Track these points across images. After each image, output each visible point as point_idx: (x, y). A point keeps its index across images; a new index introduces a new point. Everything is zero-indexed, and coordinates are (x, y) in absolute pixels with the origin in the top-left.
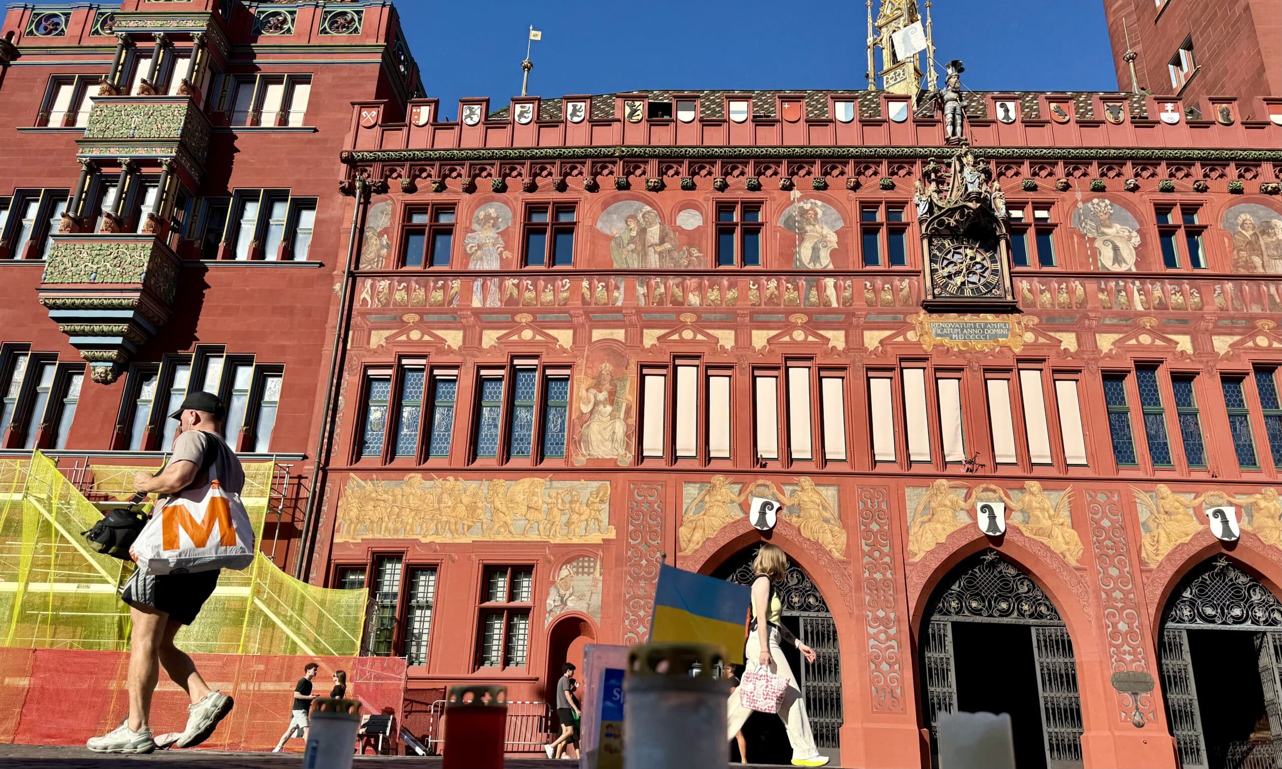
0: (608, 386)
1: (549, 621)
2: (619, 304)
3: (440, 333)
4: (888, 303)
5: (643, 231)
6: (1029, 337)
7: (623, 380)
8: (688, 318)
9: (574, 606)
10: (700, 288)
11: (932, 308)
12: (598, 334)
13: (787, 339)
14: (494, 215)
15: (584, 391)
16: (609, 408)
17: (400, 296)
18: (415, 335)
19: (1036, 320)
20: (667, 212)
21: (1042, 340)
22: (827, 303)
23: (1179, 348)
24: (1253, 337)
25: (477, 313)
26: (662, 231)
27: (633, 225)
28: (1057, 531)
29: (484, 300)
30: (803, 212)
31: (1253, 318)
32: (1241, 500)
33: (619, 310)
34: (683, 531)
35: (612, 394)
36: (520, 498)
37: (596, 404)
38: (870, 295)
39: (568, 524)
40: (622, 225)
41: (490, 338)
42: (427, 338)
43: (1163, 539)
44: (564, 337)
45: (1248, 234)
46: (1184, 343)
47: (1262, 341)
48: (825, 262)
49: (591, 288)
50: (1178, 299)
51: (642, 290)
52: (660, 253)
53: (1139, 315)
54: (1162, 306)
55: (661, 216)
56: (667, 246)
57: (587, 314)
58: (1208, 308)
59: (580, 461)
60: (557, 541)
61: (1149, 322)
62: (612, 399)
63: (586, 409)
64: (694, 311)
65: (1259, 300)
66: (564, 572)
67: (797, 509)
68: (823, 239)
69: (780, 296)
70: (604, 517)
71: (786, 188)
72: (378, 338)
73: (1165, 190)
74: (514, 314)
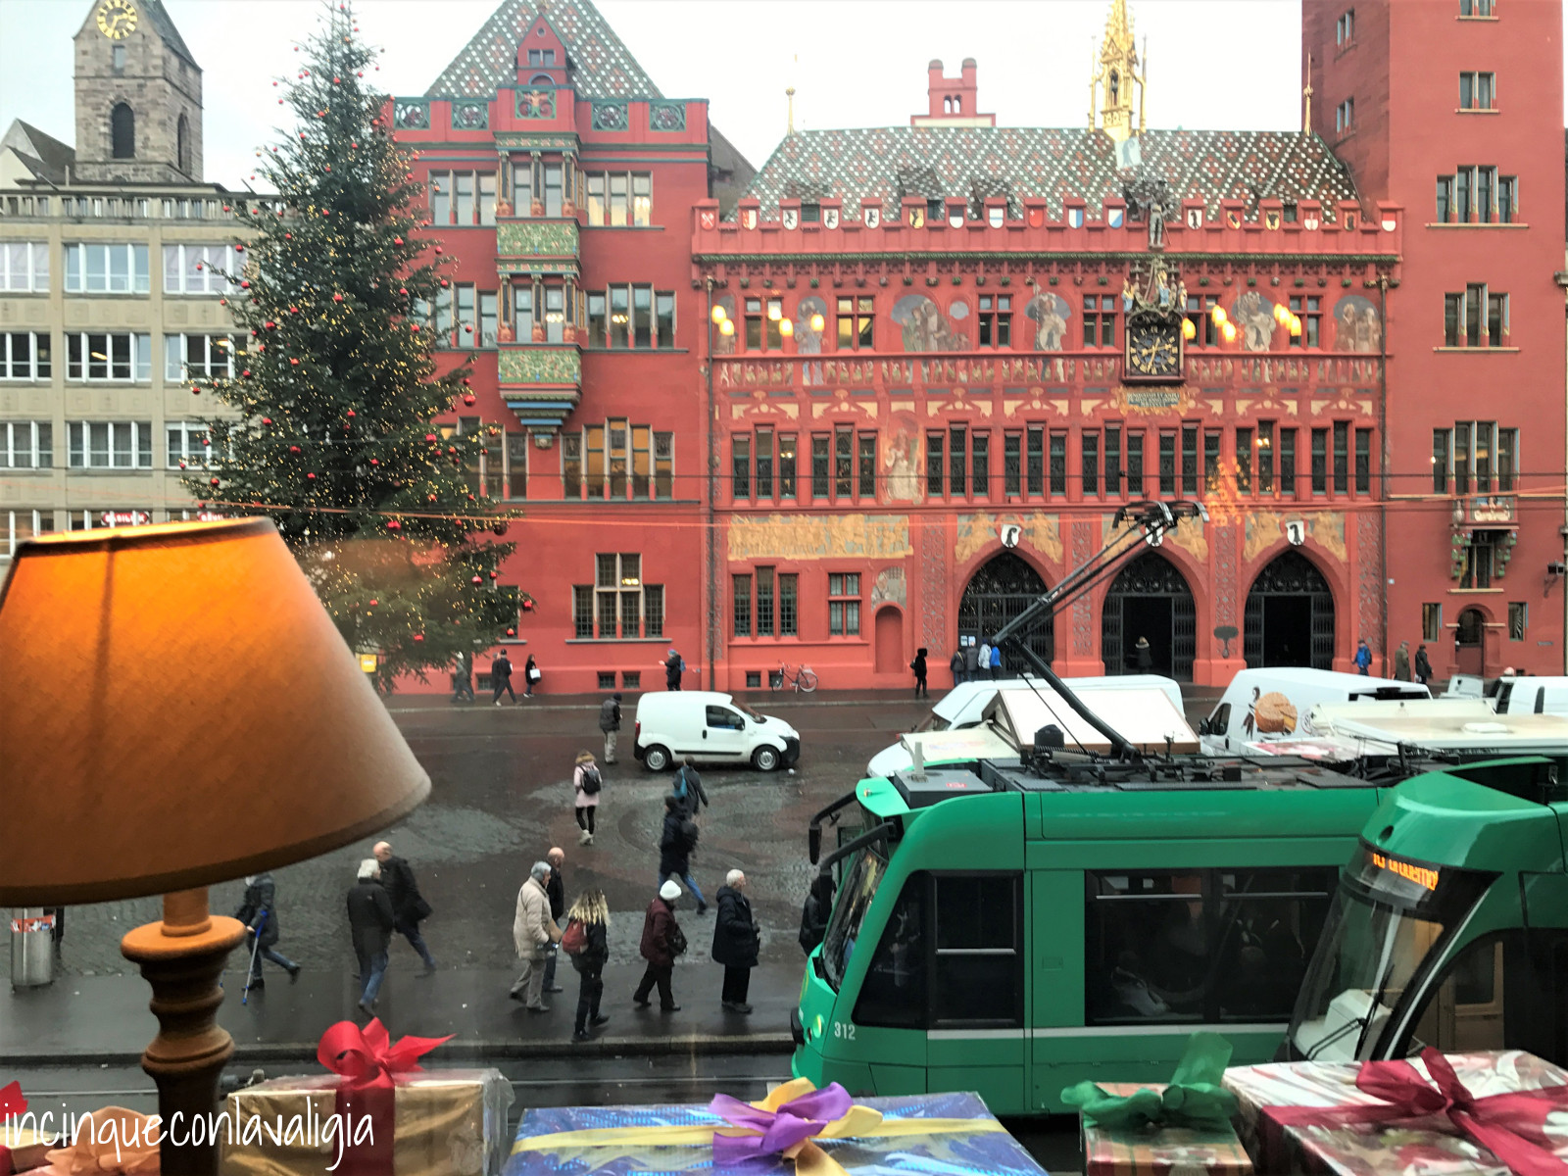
0: (903, 445)
1: (874, 609)
2: (910, 381)
3: (783, 406)
4: (1099, 378)
5: (925, 321)
6: (1192, 404)
7: (915, 441)
8: (959, 392)
9: (889, 599)
10: (967, 368)
11: (1130, 384)
12: (895, 406)
13: (1028, 407)
14: (813, 307)
15: (887, 451)
16: (905, 463)
17: (749, 377)
18: (764, 408)
19: (1198, 390)
20: (942, 305)
21: (1200, 406)
22: (1057, 379)
23: (1289, 410)
24: (1337, 402)
25: (807, 390)
26: (939, 320)
27: (917, 315)
28: (1194, 541)
29: (812, 379)
30: (1042, 304)
31: (1339, 388)
32: (1309, 516)
33: (910, 387)
34: (958, 548)
35: (908, 451)
36: (849, 529)
37: (896, 460)
38: (1087, 372)
39: (882, 545)
40: (909, 316)
41: (818, 409)
42: (773, 410)
43: (1258, 544)
44: (871, 408)
45: (1349, 320)
46: (1292, 406)
47: (1343, 404)
48: (1057, 347)
49: (889, 369)
50: (1294, 373)
51: (925, 370)
52: (938, 340)
53: (1268, 385)
54: (1283, 378)
55: (938, 308)
56: (943, 333)
57: (887, 390)
58: (1312, 380)
59: (887, 501)
60: (876, 556)
61: (1272, 391)
62: (908, 456)
63: (890, 464)
64: (963, 386)
65: (1345, 373)
66: (882, 577)
67: (1031, 531)
68: (1056, 327)
69: (1024, 373)
70: (906, 540)
71: (1030, 284)
72: (738, 411)
73: (1299, 285)
74: (834, 390)
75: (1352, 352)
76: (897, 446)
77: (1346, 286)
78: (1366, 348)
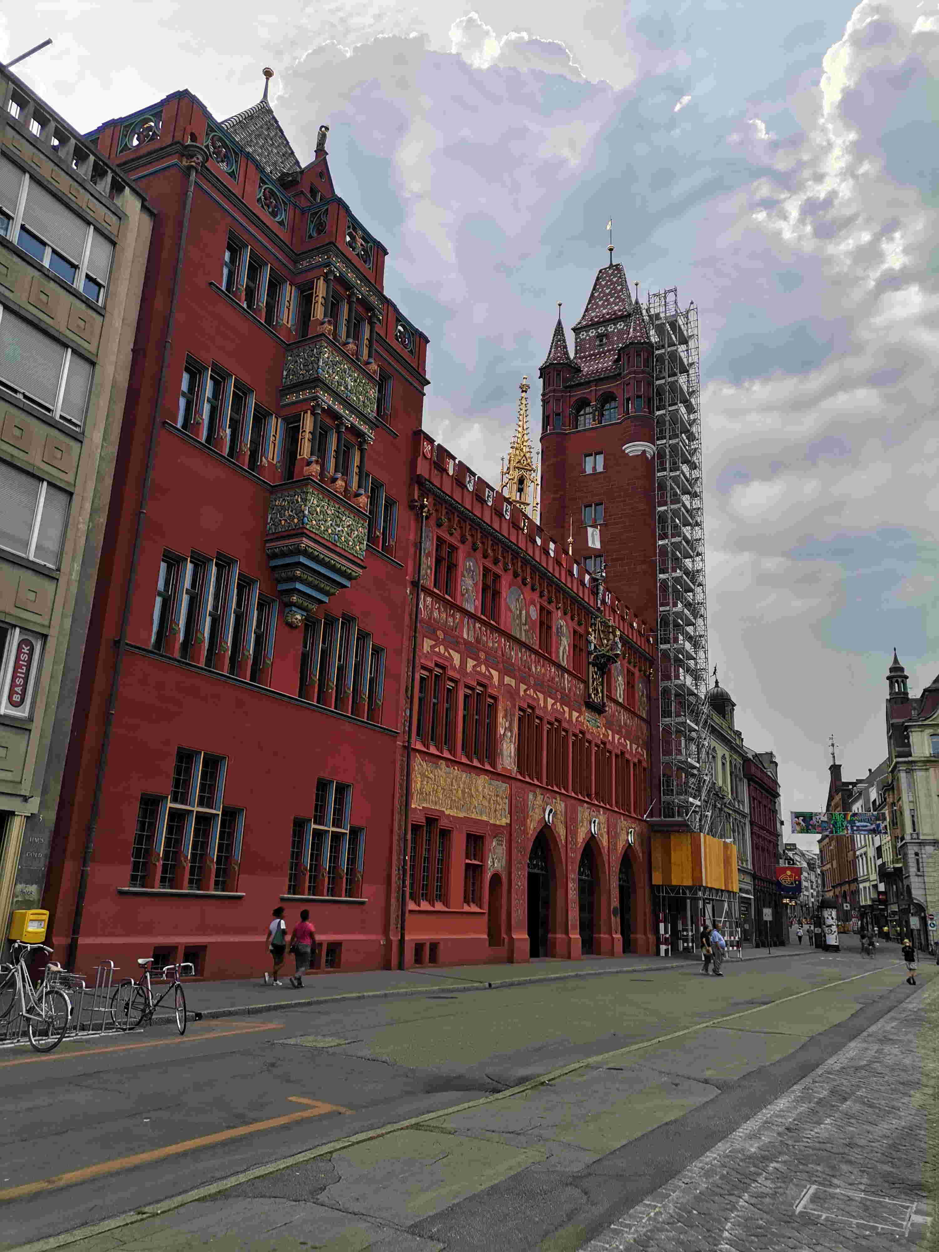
0: (509, 718)
1: (489, 875)
3: (452, 653)
4: (578, 696)
5: (521, 613)
6: (604, 730)
7: (514, 715)
8: (532, 681)
9: (497, 866)
10: (535, 662)
11: (588, 706)
12: (507, 680)
14: (472, 568)
15: (501, 719)
16: (509, 734)
17: (436, 613)
18: (442, 650)
19: (606, 721)
20: (527, 603)
21: (606, 733)
25: (466, 642)
26: (526, 615)
27: (518, 605)
28: (604, 836)
29: (468, 633)
31: (639, 738)
33: (513, 665)
34: (529, 821)
35: (510, 724)
36: (480, 789)
37: (505, 730)
38: (575, 689)
39: (495, 811)
40: (515, 604)
41: (470, 664)
42: (446, 654)
44: (496, 676)
48: (565, 663)
49: (505, 644)
50: (628, 721)
52: (525, 631)
53: (623, 727)
54: (626, 723)
55: (526, 605)
56: (527, 627)
57: (503, 662)
58: (633, 729)
59: (499, 768)
60: (491, 822)
61: (623, 732)
62: (510, 729)
63: (502, 732)
64: (533, 677)
65: (640, 729)
66: (494, 844)
67: (556, 814)
68: (565, 647)
69: (555, 678)
70: (507, 808)
71: (558, 608)
72: (427, 644)
74: (479, 650)
75: (641, 715)
76: (505, 716)
77: (640, 671)
78: (644, 714)
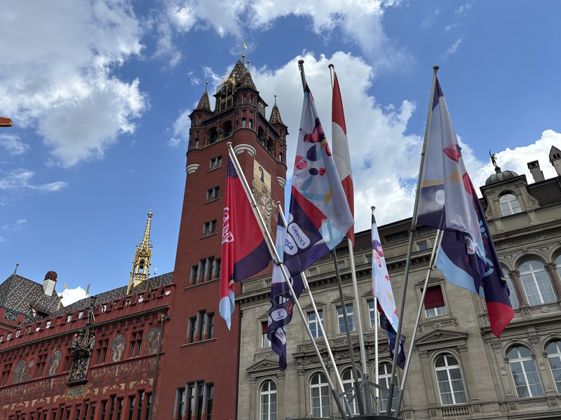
2: (11, 396)
4: (63, 385)
5: (21, 370)
6: (88, 391)
8: (22, 398)
11: (71, 385)
13: (39, 402)
19: (92, 384)
21: (91, 392)
22: (50, 388)
23: (121, 388)
24: (140, 381)
26: (25, 369)
27: (20, 368)
30: (54, 356)
31: (142, 373)
38: (59, 383)
40: (18, 369)
45: (150, 340)
46: (123, 386)
48: (54, 374)
49: (7, 392)
50: (127, 369)
51: (16, 391)
52: (22, 377)
53: (117, 377)
54: (122, 373)
58: (132, 372)
61: (117, 380)
64: (24, 396)
68: (56, 365)
71: (53, 349)
73: (135, 328)
75: (150, 354)
77: (151, 324)
78: (155, 352)
